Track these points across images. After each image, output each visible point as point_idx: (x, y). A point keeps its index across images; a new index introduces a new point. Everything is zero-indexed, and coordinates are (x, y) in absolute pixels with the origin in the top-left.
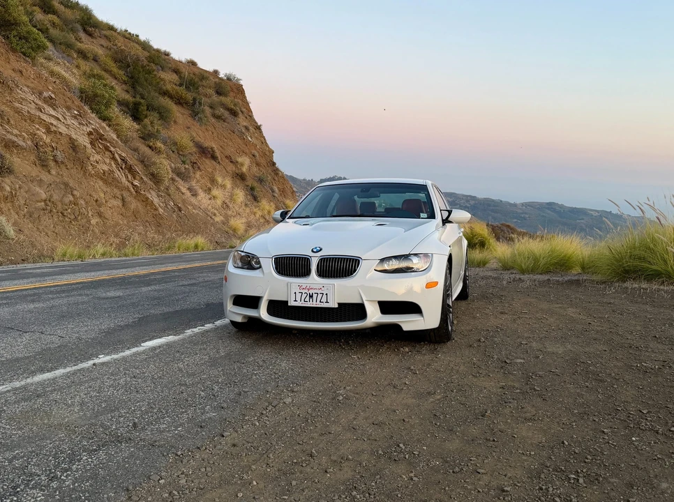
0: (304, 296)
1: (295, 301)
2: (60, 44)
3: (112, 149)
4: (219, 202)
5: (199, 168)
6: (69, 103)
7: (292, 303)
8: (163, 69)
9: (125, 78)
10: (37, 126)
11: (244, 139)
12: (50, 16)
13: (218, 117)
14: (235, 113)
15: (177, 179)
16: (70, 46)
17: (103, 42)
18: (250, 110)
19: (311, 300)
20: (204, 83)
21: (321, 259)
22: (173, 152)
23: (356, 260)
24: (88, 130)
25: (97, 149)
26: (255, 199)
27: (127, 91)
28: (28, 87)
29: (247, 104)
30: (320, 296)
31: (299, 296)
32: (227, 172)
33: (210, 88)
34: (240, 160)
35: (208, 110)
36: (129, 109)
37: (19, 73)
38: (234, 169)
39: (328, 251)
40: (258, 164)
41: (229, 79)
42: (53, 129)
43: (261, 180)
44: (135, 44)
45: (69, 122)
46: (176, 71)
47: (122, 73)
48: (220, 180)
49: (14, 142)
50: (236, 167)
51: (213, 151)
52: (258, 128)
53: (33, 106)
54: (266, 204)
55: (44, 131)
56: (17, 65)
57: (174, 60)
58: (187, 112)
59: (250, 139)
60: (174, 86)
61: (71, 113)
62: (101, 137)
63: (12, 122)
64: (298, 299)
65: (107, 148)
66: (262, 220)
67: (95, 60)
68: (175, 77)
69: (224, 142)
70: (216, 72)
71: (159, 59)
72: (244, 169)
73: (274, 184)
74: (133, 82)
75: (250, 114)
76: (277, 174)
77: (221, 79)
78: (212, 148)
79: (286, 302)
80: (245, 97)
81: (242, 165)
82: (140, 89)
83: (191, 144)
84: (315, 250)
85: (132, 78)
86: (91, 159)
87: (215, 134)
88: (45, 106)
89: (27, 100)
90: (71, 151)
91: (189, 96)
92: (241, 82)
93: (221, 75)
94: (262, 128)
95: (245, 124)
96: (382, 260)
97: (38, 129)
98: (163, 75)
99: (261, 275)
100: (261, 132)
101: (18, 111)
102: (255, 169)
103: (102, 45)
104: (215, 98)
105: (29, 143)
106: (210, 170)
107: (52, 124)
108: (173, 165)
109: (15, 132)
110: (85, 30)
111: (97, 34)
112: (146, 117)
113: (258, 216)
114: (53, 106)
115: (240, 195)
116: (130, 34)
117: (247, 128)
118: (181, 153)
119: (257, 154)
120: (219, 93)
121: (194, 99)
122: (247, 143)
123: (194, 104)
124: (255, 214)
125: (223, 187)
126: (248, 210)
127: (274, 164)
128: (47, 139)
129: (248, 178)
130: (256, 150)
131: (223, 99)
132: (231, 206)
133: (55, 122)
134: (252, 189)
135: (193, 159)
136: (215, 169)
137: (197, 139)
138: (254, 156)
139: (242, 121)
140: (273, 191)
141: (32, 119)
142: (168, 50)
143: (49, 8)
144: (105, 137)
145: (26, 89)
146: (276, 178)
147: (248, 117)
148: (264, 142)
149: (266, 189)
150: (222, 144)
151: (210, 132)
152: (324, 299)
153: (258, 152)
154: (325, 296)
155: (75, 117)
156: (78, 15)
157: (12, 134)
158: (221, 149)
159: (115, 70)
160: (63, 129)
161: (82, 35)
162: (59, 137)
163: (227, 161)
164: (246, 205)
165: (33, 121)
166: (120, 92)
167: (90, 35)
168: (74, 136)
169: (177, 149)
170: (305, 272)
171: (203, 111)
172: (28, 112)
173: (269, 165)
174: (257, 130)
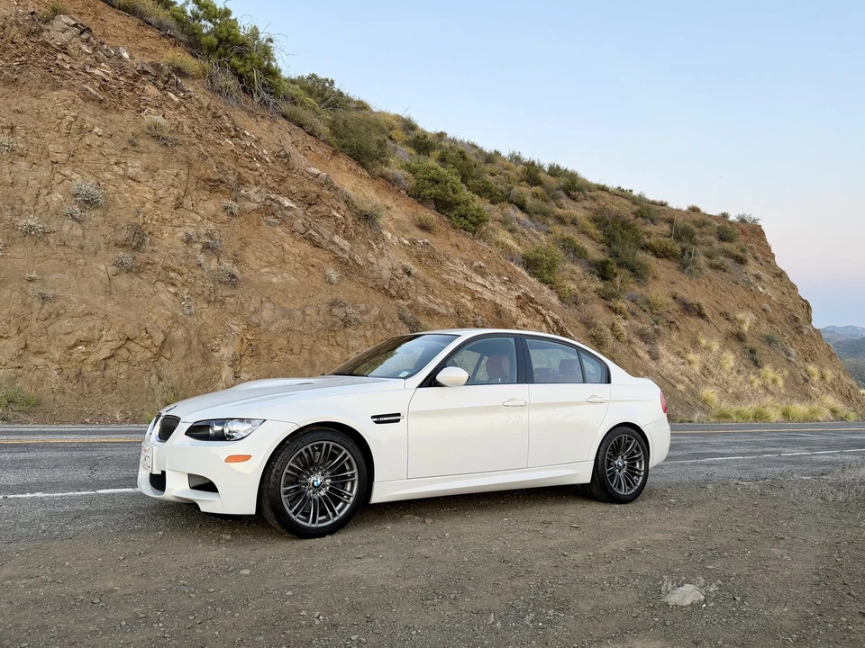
2: (536, 213)
3: (544, 312)
4: (697, 368)
5: (677, 328)
6: (501, 270)
8: (653, 221)
9: (602, 238)
10: (463, 294)
11: (752, 290)
12: (536, 189)
13: (716, 268)
14: (741, 260)
15: (636, 340)
16: (545, 214)
17: (587, 204)
20: (704, 229)
22: (645, 311)
24: (516, 294)
25: (527, 312)
26: (757, 364)
27: (603, 250)
28: (462, 259)
29: (768, 248)
32: (719, 331)
33: (711, 234)
34: (740, 316)
35: (702, 260)
36: (598, 269)
37: (456, 248)
38: (730, 327)
40: (770, 321)
41: (743, 221)
42: (477, 295)
44: (623, 200)
45: (497, 288)
46: (670, 221)
47: (598, 232)
48: (704, 342)
49: (434, 310)
50: (733, 324)
51: (700, 308)
52: (780, 275)
53: (461, 276)
54: (768, 371)
55: (469, 298)
56: (454, 240)
57: (671, 209)
58: (673, 265)
59: (761, 289)
60: (661, 239)
61: (501, 279)
62: (532, 300)
63: (437, 292)
65: (538, 312)
66: (762, 391)
67: (574, 223)
68: (666, 227)
69: (721, 296)
70: (725, 216)
71: (648, 210)
72: (745, 328)
73: (794, 345)
74: (609, 240)
75: (769, 259)
76: (800, 333)
77: (731, 223)
78: (698, 305)
80: (765, 240)
81: (742, 322)
82: (614, 247)
83: (670, 300)
85: (609, 236)
86: (519, 322)
87: (710, 288)
88: (473, 275)
89: (457, 270)
90: (495, 316)
91: (677, 248)
92: (760, 223)
93: (732, 218)
95: (757, 272)
97: (463, 297)
98: (650, 228)
101: (444, 282)
102: (764, 327)
103: (585, 208)
104: (717, 245)
105: (452, 310)
106: (694, 330)
107: (477, 291)
108: (640, 325)
109: (439, 301)
110: (569, 195)
111: (581, 196)
112: (616, 275)
113: (756, 385)
114: (483, 274)
115: (730, 360)
116: (623, 190)
117: (758, 277)
118: (655, 312)
119: (770, 308)
120: (722, 239)
121: (683, 250)
122: (756, 295)
123: (682, 256)
124: (751, 383)
125: (708, 349)
126: (740, 378)
128: (470, 305)
129: (749, 339)
130: (769, 303)
131: (726, 245)
132: (715, 372)
133: (480, 289)
134: (752, 352)
135: (670, 318)
136: (702, 329)
137: (682, 294)
138: (764, 310)
139: (753, 268)
140: (789, 355)
141: (458, 288)
142: (664, 200)
143: (535, 181)
144: (538, 300)
145: (458, 261)
149: (776, 352)
150: (717, 297)
151: (703, 286)
153: (772, 305)
155: (505, 283)
156: (563, 181)
157: (434, 302)
158: (716, 304)
159: (593, 231)
160: (487, 295)
161: (564, 200)
162: (483, 303)
163: (722, 318)
164: (739, 372)
165: (459, 290)
166: (594, 251)
167: (574, 199)
168: (498, 301)
169: (650, 307)
171: (694, 262)
172: (455, 282)
173: (788, 321)
174: (777, 279)
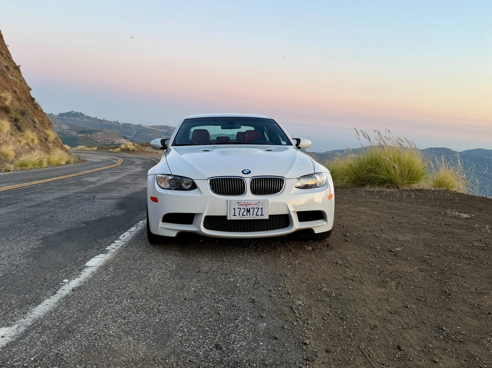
0: (242, 210)
1: (235, 215)
7: (231, 217)
11: (5, 77)
18: (8, 53)
19: (248, 214)
21: (253, 180)
23: (281, 179)
26: (19, 129)
29: (6, 46)
30: (256, 210)
31: (237, 211)
34: (3, 95)
39: (257, 172)
40: (19, 100)
43: (23, 113)
52: (17, 68)
54: (29, 134)
59: (10, 77)
64: (237, 213)
66: (27, 147)
72: (8, 103)
73: (34, 117)
75: (9, 56)
76: (36, 109)
79: (225, 217)
80: (3, 41)
81: (6, 99)
84: (245, 172)
94: (21, 69)
95: (5, 64)
96: (299, 179)
99: (198, 195)
100: (20, 72)
102: (16, 104)
113: (23, 143)
115: (6, 126)
117: (7, 68)
119: (17, 90)
122: (8, 80)
124: (20, 142)
126: (13, 139)
127: (33, 99)
129: (12, 111)
130: (16, 87)
134: (16, 120)
138: (15, 92)
139: (2, 61)
140: (34, 123)
146: (36, 112)
147: (7, 58)
148: (23, 81)
149: (28, 121)
152: (260, 213)
153: (19, 89)
154: (260, 210)
164: (12, 134)
170: (240, 191)
173: (29, 100)
174: (16, 70)
